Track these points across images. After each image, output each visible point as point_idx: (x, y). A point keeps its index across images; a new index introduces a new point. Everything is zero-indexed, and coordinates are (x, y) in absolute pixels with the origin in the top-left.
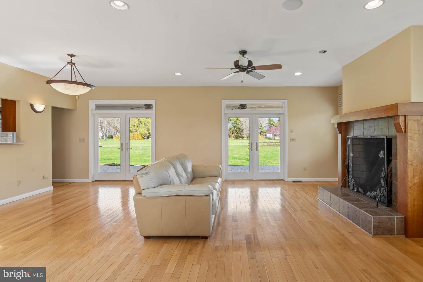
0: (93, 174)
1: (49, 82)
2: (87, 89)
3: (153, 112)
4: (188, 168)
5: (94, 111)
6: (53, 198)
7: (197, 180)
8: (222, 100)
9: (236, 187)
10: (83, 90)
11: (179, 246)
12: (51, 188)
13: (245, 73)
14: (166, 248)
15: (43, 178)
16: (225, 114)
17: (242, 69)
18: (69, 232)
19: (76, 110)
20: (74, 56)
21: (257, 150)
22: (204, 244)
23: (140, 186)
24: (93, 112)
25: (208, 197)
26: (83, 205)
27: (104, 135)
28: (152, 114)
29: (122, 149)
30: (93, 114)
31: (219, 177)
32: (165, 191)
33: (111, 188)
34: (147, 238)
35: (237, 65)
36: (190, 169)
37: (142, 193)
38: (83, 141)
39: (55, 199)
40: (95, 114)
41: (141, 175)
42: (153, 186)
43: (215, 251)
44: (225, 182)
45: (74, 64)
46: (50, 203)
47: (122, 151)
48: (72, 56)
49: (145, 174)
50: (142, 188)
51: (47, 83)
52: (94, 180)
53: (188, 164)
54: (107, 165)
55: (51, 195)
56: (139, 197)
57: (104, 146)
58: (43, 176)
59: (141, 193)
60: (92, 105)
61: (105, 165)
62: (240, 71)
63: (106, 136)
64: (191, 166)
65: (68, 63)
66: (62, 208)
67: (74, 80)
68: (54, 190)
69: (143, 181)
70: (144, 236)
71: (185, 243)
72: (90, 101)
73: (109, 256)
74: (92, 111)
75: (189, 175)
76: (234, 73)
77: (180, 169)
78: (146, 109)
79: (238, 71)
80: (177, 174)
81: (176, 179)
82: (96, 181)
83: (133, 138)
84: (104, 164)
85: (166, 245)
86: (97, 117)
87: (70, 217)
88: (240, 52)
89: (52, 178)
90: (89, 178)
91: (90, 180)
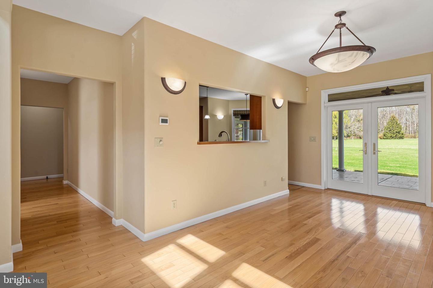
0: (326, 180)
12: (287, 192)
15: (282, 180)
19: (306, 104)
20: (344, 13)
24: (326, 104)
29: (366, 151)
30: (325, 107)
38: (313, 139)
40: (327, 107)
45: (345, 25)
47: (366, 153)
48: (341, 14)
52: (327, 188)
55: (287, 199)
58: (282, 178)
60: (324, 96)
65: (337, 26)
68: (290, 194)
72: (322, 91)
82: (328, 189)
86: (330, 110)
89: (289, 179)
90: (321, 185)
91: (322, 187)
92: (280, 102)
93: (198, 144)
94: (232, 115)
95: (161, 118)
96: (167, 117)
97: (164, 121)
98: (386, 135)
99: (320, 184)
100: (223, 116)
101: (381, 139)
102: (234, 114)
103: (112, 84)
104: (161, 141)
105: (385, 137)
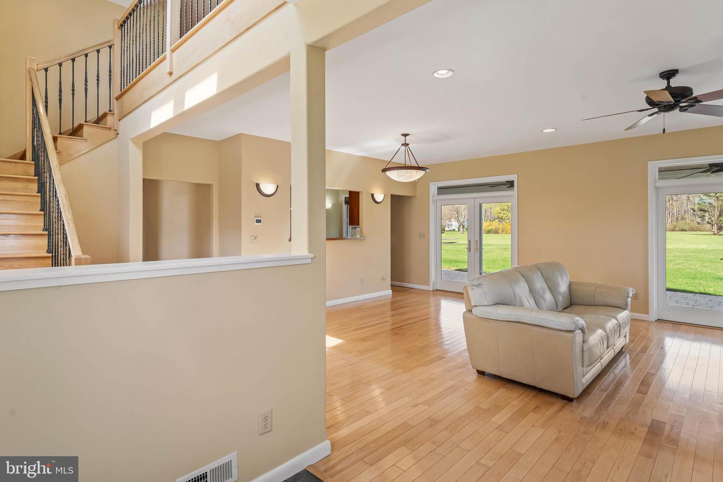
0: (435, 281)
1: (384, 170)
2: (422, 173)
3: (514, 192)
4: (558, 285)
5: (436, 196)
6: (392, 303)
7: (575, 309)
8: (649, 163)
9: (679, 337)
10: (416, 175)
11: (521, 397)
12: (390, 292)
13: (677, 110)
14: (501, 393)
15: (383, 280)
16: (657, 188)
17: (665, 106)
18: (399, 343)
19: (416, 196)
20: (407, 135)
22: (563, 408)
23: (470, 302)
24: (434, 198)
25: (572, 335)
26: (417, 317)
27: (460, 226)
28: (512, 196)
29: (470, 249)
30: (434, 200)
31: (625, 309)
32: (502, 312)
33: (454, 302)
34: (481, 373)
35: (651, 103)
36: (563, 288)
37: (473, 310)
38: (422, 236)
39: (394, 305)
41: (472, 287)
42: (486, 303)
43: (579, 422)
44: (657, 323)
45: (408, 144)
46: (388, 308)
47: (470, 251)
48: (405, 135)
49: (477, 286)
50: (473, 304)
51: (383, 172)
52: (435, 289)
53: (560, 279)
54: (459, 270)
55: (390, 300)
56: (469, 315)
57: (459, 242)
58: (383, 277)
59: (471, 311)
60: (433, 188)
61: (456, 270)
62: (661, 111)
63: (463, 226)
64: (568, 283)
65: (402, 145)
66: (397, 316)
67: (408, 164)
68: (393, 295)
69: (475, 295)
70: (477, 370)
71: (533, 397)
72: (429, 185)
73: (433, 380)
74: (433, 196)
75: (560, 298)
76: (649, 116)
77: (539, 284)
78: (508, 187)
79: (658, 112)
80: (532, 291)
81: (529, 301)
82: (438, 290)
83: (503, 231)
84: (455, 268)
85: (503, 390)
86: (439, 204)
87: (403, 327)
88: (661, 74)
89: (391, 280)
90: (429, 286)
91: (430, 288)
92: (379, 197)
94: (344, 202)
95: (255, 219)
96: (261, 217)
97: (258, 221)
99: (428, 284)
100: (331, 205)
102: (345, 202)
103: (209, 186)
104: (255, 238)
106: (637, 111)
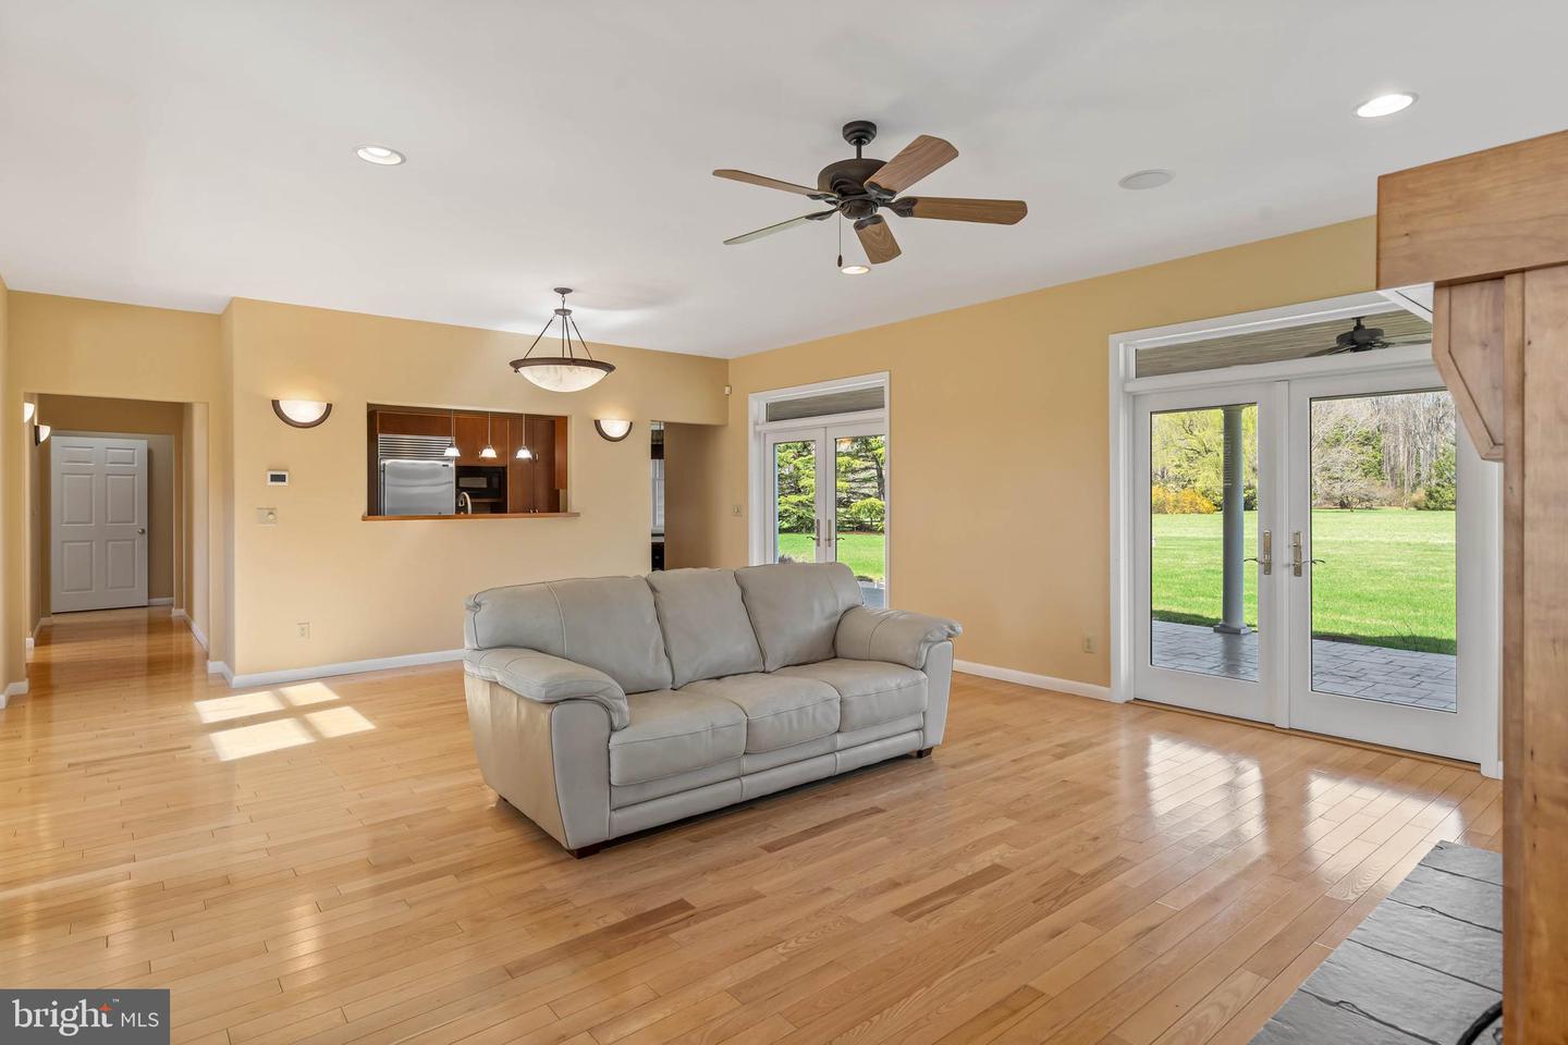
5: (763, 424)
8: (1111, 338)
16: (1134, 397)
19: (727, 425)
20: (569, 291)
21: (1298, 572)
24: (758, 428)
25: (548, 712)
28: (880, 421)
29: (819, 539)
30: (760, 433)
31: (913, 668)
40: (765, 435)
42: (474, 643)
45: (568, 311)
47: (818, 545)
48: (563, 291)
60: (756, 406)
65: (557, 311)
72: (751, 397)
74: (756, 424)
86: (770, 440)
93: (364, 519)
95: (269, 473)
96: (284, 470)
97: (281, 478)
98: (1436, 495)
101: (1419, 509)
104: (271, 513)
105: (1432, 504)
106: (807, 217)
